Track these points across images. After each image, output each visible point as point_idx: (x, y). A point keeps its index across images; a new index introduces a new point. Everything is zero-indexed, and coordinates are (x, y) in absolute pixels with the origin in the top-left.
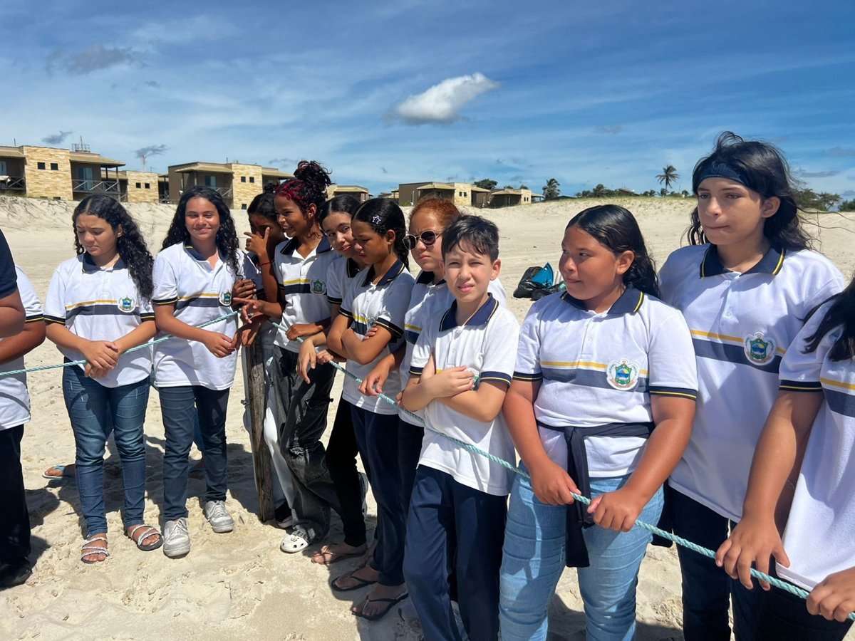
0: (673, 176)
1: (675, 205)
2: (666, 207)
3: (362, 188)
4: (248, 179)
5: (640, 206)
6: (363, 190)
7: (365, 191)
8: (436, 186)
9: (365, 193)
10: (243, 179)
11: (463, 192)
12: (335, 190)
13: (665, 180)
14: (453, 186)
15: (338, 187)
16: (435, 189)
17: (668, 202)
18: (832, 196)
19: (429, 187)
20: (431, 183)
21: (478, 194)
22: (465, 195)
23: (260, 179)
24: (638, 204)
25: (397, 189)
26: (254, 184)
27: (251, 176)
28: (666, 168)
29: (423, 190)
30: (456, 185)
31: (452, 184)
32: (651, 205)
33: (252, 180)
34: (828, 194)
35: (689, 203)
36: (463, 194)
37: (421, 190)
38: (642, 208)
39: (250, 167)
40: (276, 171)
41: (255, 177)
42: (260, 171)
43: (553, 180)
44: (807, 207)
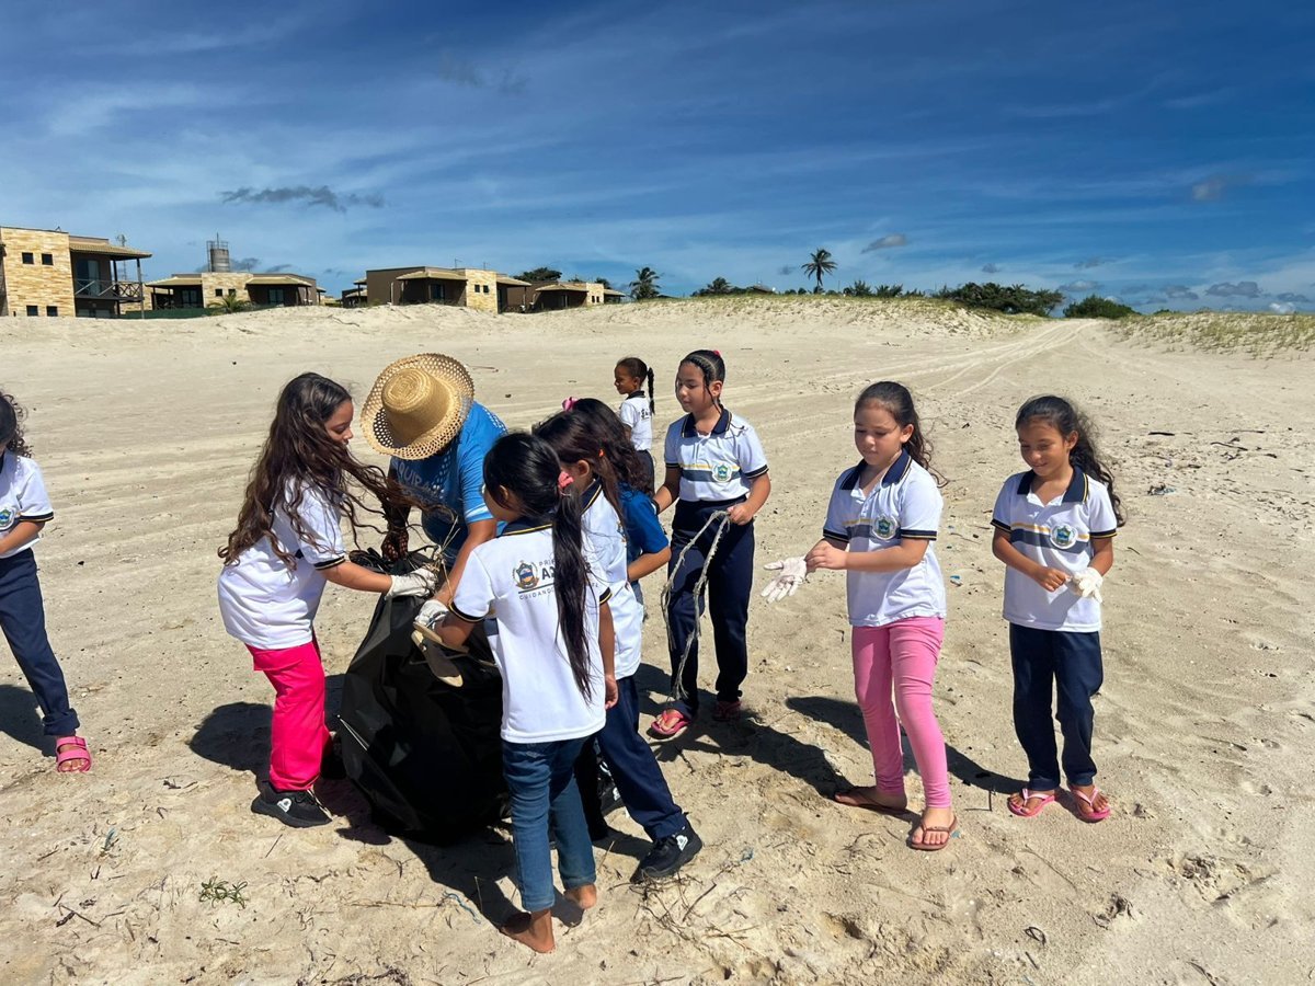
0: (827, 265)
1: (824, 307)
2: (811, 311)
3: (300, 277)
4: (37, 258)
5: (768, 309)
6: (299, 281)
7: (305, 283)
8: (431, 274)
9: (306, 286)
10: (27, 258)
11: (481, 284)
12: (248, 281)
13: (816, 271)
14: (464, 274)
15: (255, 275)
16: (429, 278)
17: (814, 302)
18: (1051, 295)
19: (419, 275)
20: (423, 269)
21: (509, 289)
22: (486, 289)
23: (67, 255)
24: (765, 307)
25: (364, 279)
26: (54, 267)
27: (45, 251)
28: (816, 254)
29: (409, 280)
30: (468, 272)
31: (462, 271)
32: (785, 307)
33: (47, 259)
34: (1046, 292)
35: (848, 305)
36: (482, 289)
37: (404, 280)
38: (771, 313)
39: (44, 234)
40: (103, 244)
41: (54, 254)
42: (64, 241)
43: (647, 269)
44: (1020, 311)
